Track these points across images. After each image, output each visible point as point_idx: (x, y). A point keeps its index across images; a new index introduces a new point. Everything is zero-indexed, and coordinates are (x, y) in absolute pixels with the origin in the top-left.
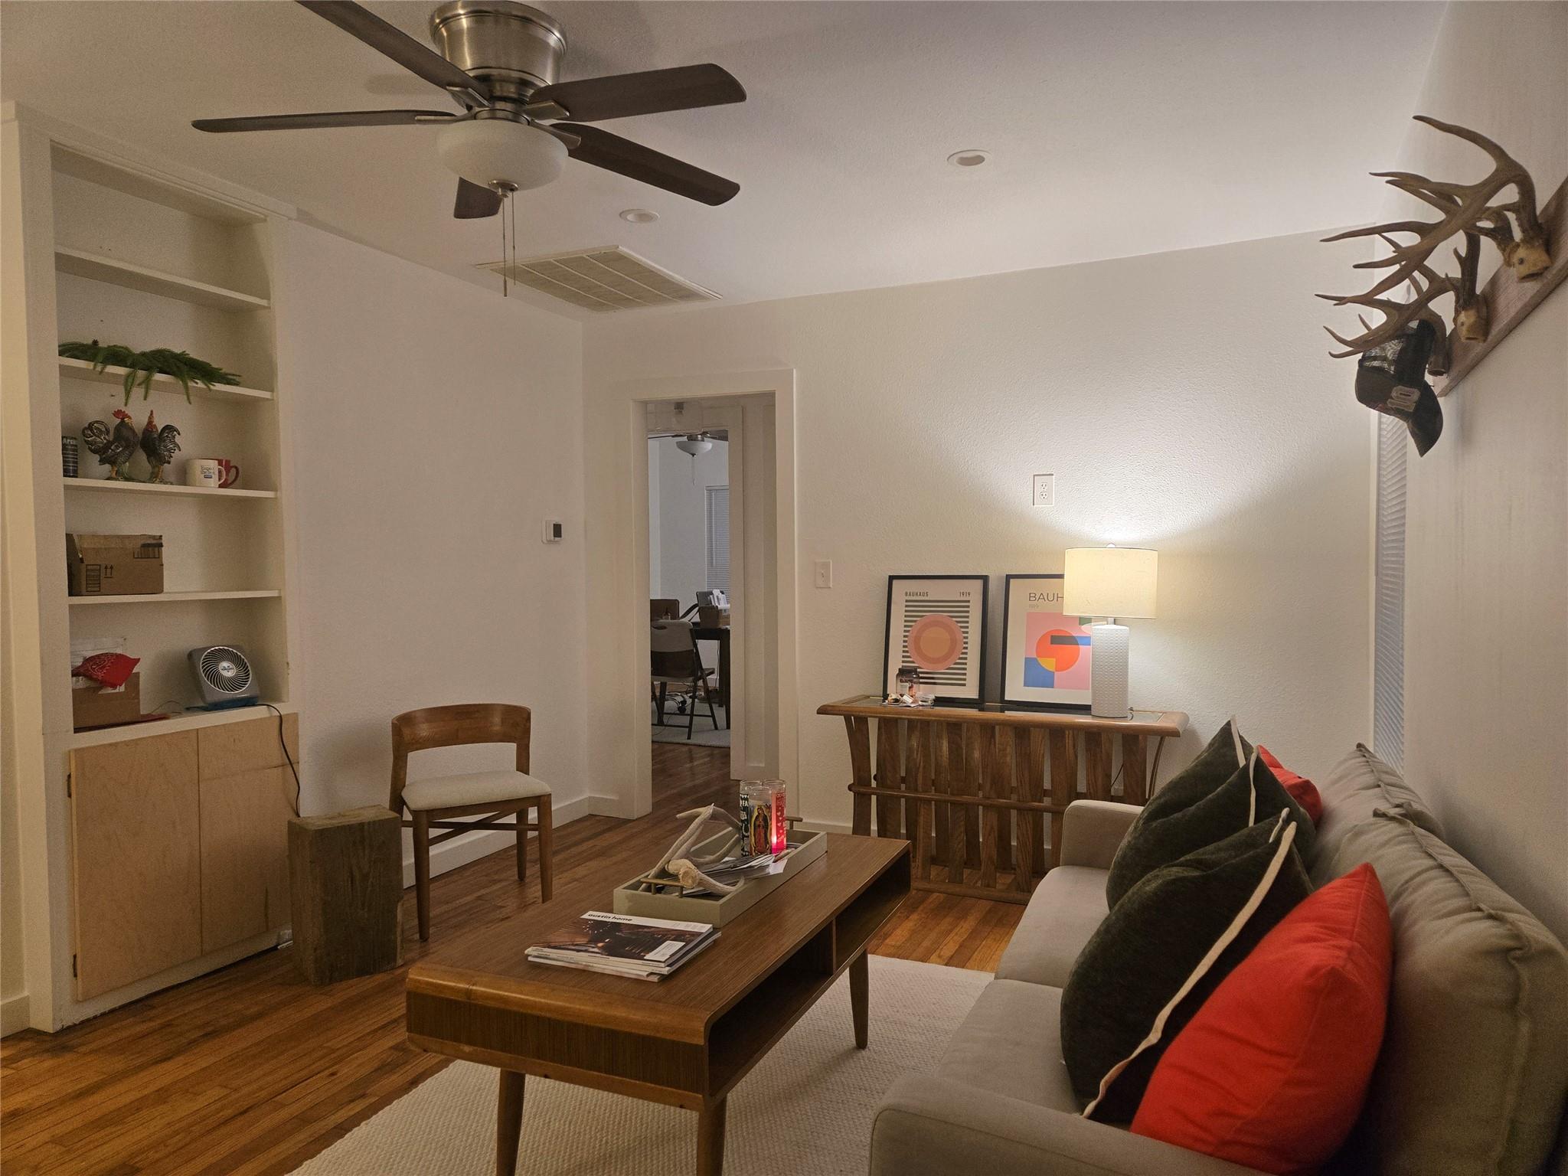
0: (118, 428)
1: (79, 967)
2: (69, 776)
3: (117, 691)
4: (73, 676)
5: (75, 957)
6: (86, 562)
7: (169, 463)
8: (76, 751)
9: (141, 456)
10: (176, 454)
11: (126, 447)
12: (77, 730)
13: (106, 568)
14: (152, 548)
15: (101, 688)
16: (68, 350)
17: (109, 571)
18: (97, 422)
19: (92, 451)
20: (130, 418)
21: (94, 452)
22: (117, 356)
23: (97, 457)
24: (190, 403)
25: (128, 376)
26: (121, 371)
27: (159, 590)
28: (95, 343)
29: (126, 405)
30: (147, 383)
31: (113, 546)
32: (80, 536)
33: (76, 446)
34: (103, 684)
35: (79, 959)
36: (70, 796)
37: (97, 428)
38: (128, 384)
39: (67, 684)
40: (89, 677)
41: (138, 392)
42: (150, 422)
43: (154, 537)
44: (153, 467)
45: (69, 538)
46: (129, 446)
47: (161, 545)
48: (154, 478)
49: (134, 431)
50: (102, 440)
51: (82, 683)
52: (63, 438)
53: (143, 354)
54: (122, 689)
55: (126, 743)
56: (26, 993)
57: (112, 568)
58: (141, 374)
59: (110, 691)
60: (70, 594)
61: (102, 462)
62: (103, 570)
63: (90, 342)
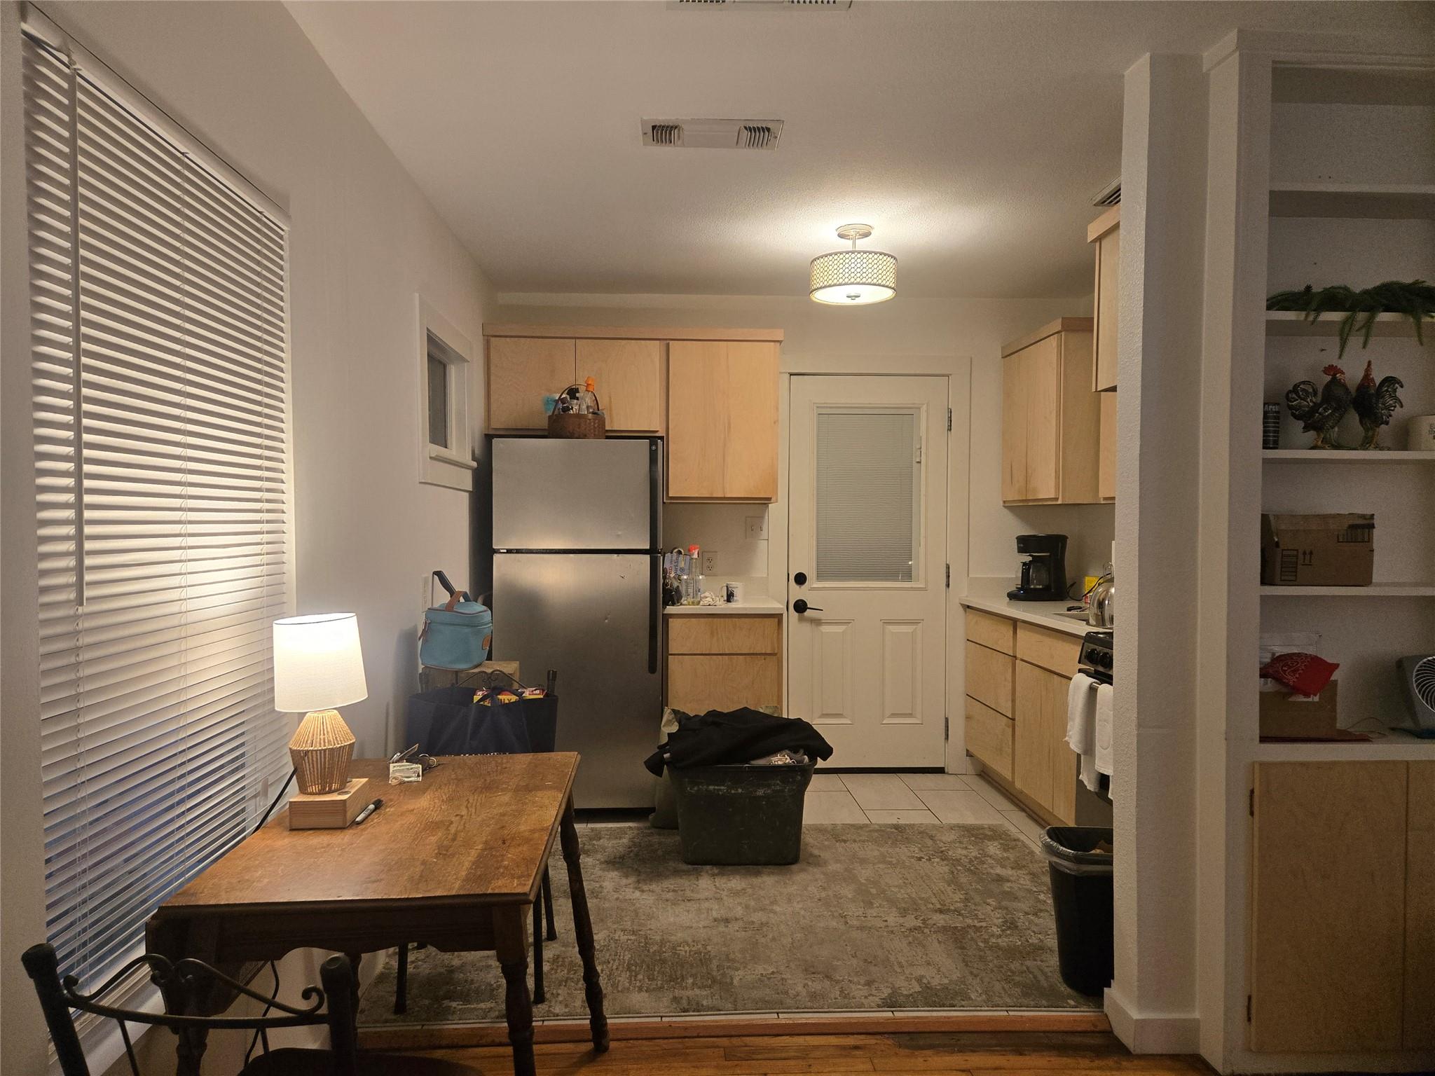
0: (1328, 387)
1: (1253, 1011)
2: (1252, 792)
3: (1310, 700)
4: (1261, 676)
5: (1250, 998)
6: (1282, 547)
7: (1387, 423)
8: (1262, 764)
9: (1353, 418)
10: (1398, 413)
11: (1335, 410)
12: (1264, 739)
13: (1304, 553)
14: (1361, 529)
15: (1291, 695)
16: (1276, 303)
17: (1308, 557)
18: (1303, 383)
19: (1293, 415)
20: (1343, 373)
21: (1297, 418)
22: (1334, 299)
23: (1301, 424)
24: (1422, 344)
25: (1345, 322)
26: (1336, 316)
27: (1366, 581)
28: (1308, 288)
29: (1340, 357)
30: (1368, 324)
31: (1314, 528)
32: (1277, 517)
33: (1278, 412)
34: (1296, 690)
35: (1254, 1001)
36: (1252, 813)
37: (1303, 390)
38: (1344, 333)
39: (1254, 686)
40: (1278, 679)
41: (1355, 341)
42: (1367, 376)
43: (1363, 517)
44: (1367, 430)
45: (1265, 518)
46: (1340, 408)
47: (1373, 526)
48: (1366, 444)
49: (1347, 389)
50: (1309, 402)
51: (1270, 685)
52: (1265, 404)
53: (1366, 292)
54: (1316, 699)
55: (1319, 765)
56: (1197, 1015)
57: (1311, 553)
58: (1361, 316)
59: (1301, 699)
60: (1263, 583)
61: (1306, 428)
62: (1301, 556)
63: (1302, 288)
